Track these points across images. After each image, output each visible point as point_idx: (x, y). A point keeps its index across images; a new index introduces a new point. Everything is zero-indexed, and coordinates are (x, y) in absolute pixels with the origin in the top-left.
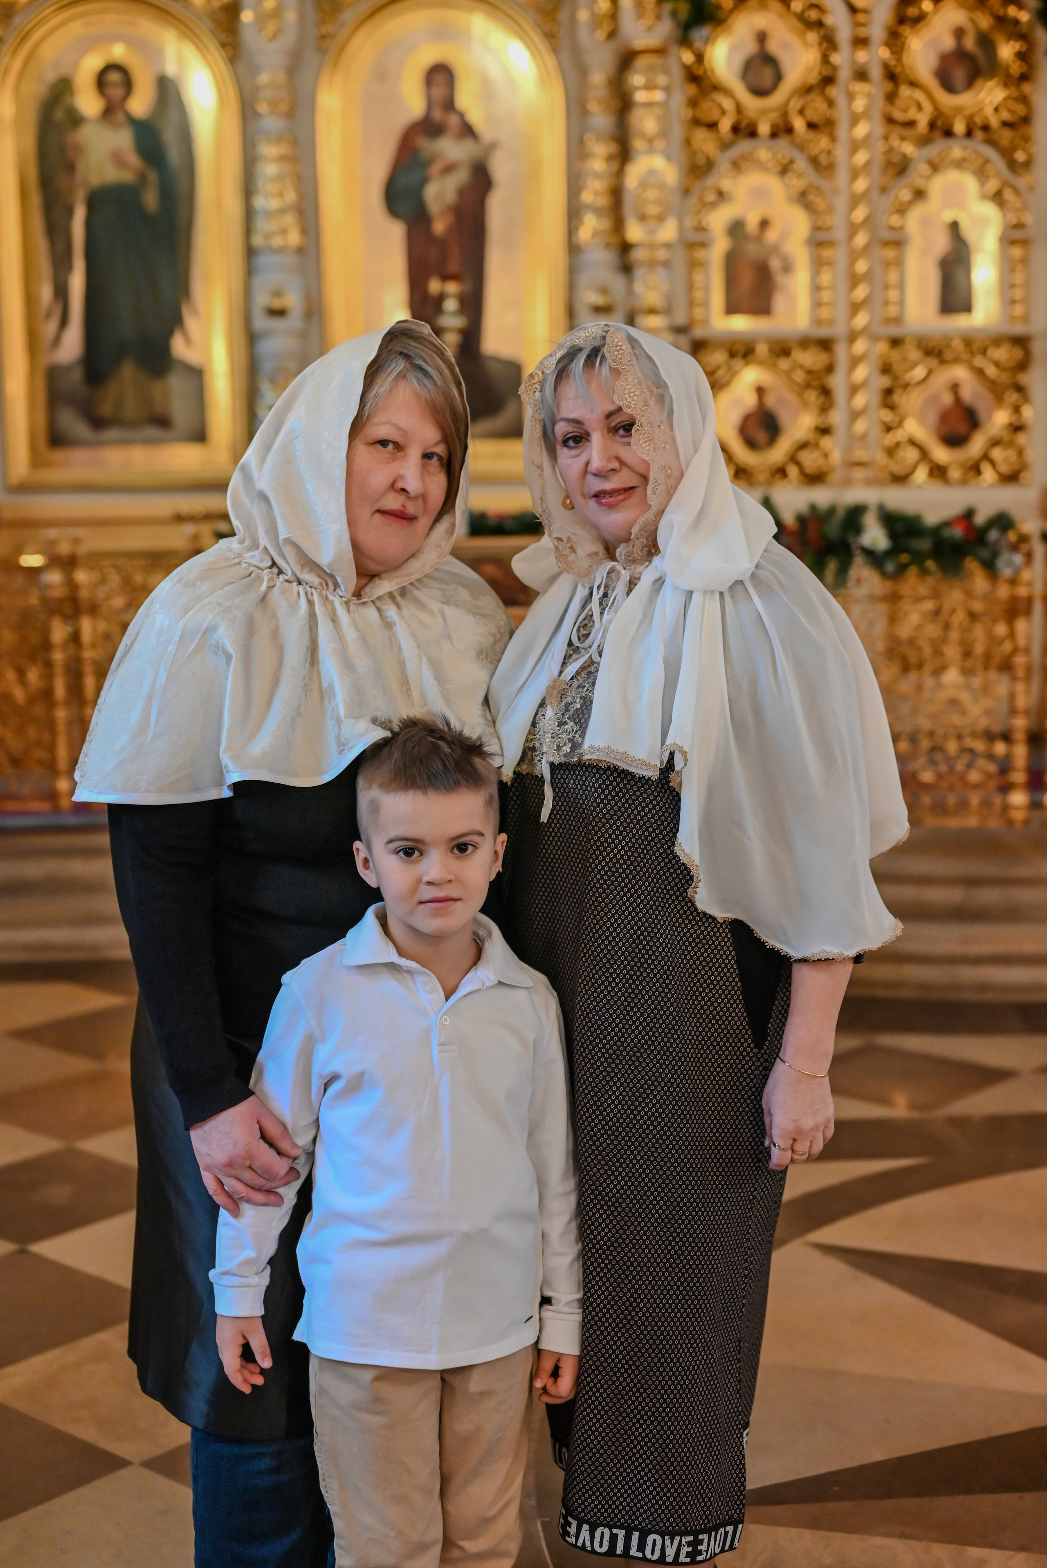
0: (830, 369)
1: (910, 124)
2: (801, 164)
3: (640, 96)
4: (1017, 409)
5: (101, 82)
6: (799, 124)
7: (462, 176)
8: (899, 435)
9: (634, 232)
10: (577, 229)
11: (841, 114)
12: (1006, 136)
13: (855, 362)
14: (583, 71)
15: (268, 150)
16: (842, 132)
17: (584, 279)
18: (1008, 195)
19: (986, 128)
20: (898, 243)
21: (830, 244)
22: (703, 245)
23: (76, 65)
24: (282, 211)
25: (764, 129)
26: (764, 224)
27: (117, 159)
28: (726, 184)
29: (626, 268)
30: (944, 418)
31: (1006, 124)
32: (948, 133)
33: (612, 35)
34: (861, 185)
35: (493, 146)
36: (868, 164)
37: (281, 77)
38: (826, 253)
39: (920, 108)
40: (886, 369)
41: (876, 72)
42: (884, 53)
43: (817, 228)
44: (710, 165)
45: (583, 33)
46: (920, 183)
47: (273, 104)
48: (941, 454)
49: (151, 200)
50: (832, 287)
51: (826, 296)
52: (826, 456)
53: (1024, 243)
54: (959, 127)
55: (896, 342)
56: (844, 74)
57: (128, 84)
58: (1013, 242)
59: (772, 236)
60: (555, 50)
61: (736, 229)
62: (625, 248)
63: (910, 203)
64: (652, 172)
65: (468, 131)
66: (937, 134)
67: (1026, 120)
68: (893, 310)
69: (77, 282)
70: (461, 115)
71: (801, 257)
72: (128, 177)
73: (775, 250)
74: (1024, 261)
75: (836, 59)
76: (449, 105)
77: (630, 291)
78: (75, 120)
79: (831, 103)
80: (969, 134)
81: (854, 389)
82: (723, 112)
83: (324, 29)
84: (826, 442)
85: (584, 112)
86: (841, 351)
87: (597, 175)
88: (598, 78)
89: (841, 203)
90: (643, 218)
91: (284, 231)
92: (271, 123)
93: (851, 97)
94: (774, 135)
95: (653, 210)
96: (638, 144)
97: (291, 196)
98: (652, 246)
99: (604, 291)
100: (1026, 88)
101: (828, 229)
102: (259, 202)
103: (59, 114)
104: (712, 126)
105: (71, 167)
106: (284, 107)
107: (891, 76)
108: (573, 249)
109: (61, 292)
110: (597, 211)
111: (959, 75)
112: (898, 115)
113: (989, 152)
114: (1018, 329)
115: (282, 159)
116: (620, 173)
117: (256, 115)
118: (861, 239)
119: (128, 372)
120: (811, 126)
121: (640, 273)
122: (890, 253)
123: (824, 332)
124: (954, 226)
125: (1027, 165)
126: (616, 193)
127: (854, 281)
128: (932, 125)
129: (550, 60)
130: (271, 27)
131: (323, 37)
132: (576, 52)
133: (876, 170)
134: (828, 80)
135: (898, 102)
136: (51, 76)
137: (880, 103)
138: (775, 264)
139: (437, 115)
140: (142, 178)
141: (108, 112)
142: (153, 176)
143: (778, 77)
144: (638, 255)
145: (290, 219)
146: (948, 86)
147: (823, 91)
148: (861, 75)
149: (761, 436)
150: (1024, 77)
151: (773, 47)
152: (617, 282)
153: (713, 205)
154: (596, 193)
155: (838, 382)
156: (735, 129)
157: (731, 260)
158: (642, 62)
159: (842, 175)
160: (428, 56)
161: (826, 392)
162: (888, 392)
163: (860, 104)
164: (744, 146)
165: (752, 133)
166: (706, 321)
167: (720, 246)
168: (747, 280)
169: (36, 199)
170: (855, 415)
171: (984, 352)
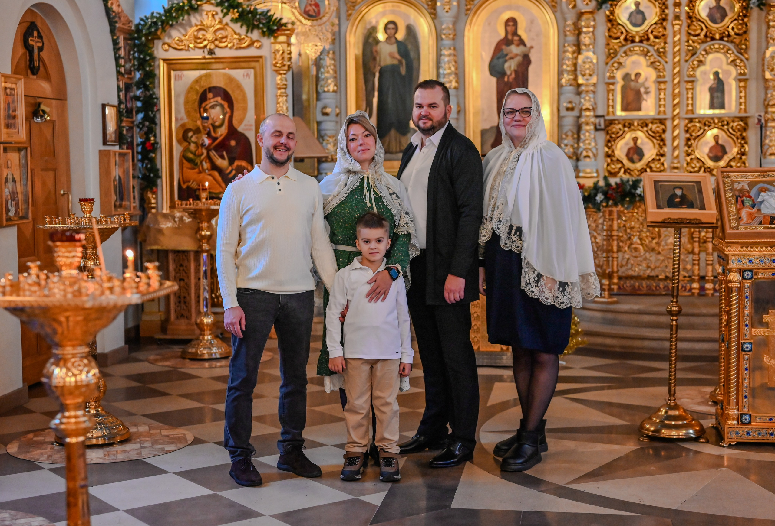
0: (664, 131)
1: (698, 35)
2: (652, 51)
3: (584, 30)
4: (743, 146)
5: (386, 28)
6: (651, 37)
7: (519, 59)
8: (693, 157)
9: (581, 81)
10: (561, 79)
11: (669, 32)
12: (737, 40)
13: (675, 127)
14: (565, 20)
15: (445, 52)
16: (669, 40)
17: (563, 98)
18: (738, 61)
19: (729, 36)
20: (692, 82)
21: (664, 82)
22: (613, 84)
23: (377, 22)
24: (449, 74)
25: (637, 39)
26: (638, 75)
27: (392, 56)
28: (622, 60)
29: (579, 94)
30: (711, 149)
31: (736, 34)
32: (713, 39)
33: (575, 6)
34: (677, 59)
35: (532, 47)
36: (679, 50)
37: (451, 26)
38: (662, 86)
39: (702, 29)
40: (687, 131)
41: (683, 17)
42: (686, 8)
43: (659, 77)
44: (616, 53)
45: (564, 6)
46: (701, 58)
47: (447, 35)
48: (710, 163)
49: (403, 70)
50: (664, 99)
51: (662, 102)
52: (663, 164)
53: (746, 80)
54: (717, 36)
55: (691, 120)
56: (670, 17)
57: (396, 29)
58: (740, 81)
59: (641, 80)
60: (554, 12)
61: (626, 77)
62: (579, 85)
63: (698, 66)
64: (587, 58)
65: (522, 42)
66: (709, 39)
67: (745, 32)
68: (690, 108)
69: (375, 100)
70: (520, 36)
71: (653, 88)
72: (396, 62)
73: (643, 84)
74: (745, 87)
75: (666, 11)
76: (515, 33)
77: (580, 102)
78: (377, 42)
79: (665, 28)
80: (721, 39)
81: (674, 139)
82: (622, 33)
83: (469, 7)
84: (662, 159)
85: (566, 36)
86: (669, 124)
87: (569, 59)
88: (569, 22)
89: (669, 67)
90: (584, 75)
91: (450, 82)
92: (447, 42)
93: (673, 25)
94: (641, 41)
95: (587, 72)
96: (583, 47)
97: (453, 69)
98: (587, 85)
99: (570, 102)
100: (746, 20)
101: (664, 77)
102: (441, 71)
103: (371, 40)
104: (618, 38)
105: (374, 59)
106: (451, 36)
107: (690, 17)
108: (560, 86)
109: (369, 104)
110: (568, 72)
111: (718, 16)
112: (693, 33)
113: (731, 46)
114: (743, 114)
115: (450, 55)
116: (576, 58)
117: (442, 39)
118: (676, 81)
119: (393, 132)
120: (656, 37)
121: (583, 95)
122: (689, 86)
123: (662, 116)
124: (716, 74)
125: (746, 50)
126: (575, 65)
127: (674, 97)
128: (706, 36)
129: (552, 16)
130: (447, 8)
131: (467, 10)
132: (563, 13)
133: (683, 54)
134: (664, 20)
135: (693, 27)
136: (368, 27)
137: (685, 28)
138: (642, 90)
139: (510, 37)
140: (400, 62)
141: (388, 39)
142: (404, 62)
143: (644, 19)
144: (583, 88)
145: (452, 77)
146: (714, 21)
147: (662, 24)
148: (677, 17)
149: (635, 157)
150: (745, 16)
151: (641, 8)
152: (575, 99)
153: (617, 69)
154: (568, 66)
155: (668, 136)
156: (626, 39)
157: (624, 89)
158: (585, 17)
159: (670, 56)
160: (506, 15)
161: (662, 140)
162: (688, 139)
163: (677, 27)
164: (630, 45)
165: (633, 41)
166: (614, 113)
167: (620, 84)
168: (631, 96)
169: (361, 71)
170: (674, 149)
171: (728, 124)
